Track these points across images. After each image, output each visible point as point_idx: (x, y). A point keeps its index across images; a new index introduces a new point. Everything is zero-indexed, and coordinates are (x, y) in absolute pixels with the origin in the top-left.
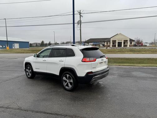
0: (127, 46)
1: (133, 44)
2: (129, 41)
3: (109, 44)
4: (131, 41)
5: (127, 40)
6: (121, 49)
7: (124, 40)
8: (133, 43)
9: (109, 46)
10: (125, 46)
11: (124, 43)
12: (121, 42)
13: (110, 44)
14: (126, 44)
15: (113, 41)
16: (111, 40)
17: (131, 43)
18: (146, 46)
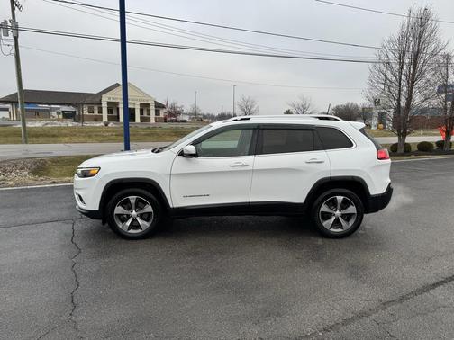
0: (148, 120)
1: (162, 115)
2: (152, 109)
3: (96, 113)
4: (159, 106)
5: (148, 105)
6: (149, 128)
7: (141, 105)
8: (163, 113)
9: (98, 119)
10: (144, 120)
11: (142, 111)
12: (134, 109)
13: (100, 112)
14: (145, 115)
15: (109, 103)
16: (105, 99)
17: (157, 113)
18: (185, 121)
